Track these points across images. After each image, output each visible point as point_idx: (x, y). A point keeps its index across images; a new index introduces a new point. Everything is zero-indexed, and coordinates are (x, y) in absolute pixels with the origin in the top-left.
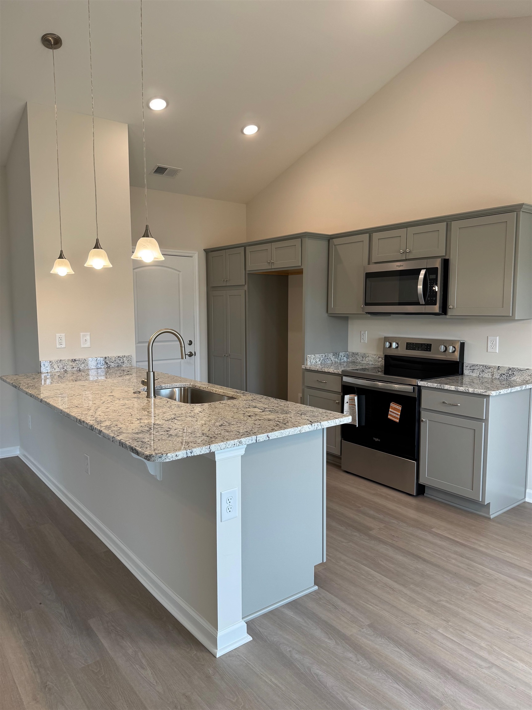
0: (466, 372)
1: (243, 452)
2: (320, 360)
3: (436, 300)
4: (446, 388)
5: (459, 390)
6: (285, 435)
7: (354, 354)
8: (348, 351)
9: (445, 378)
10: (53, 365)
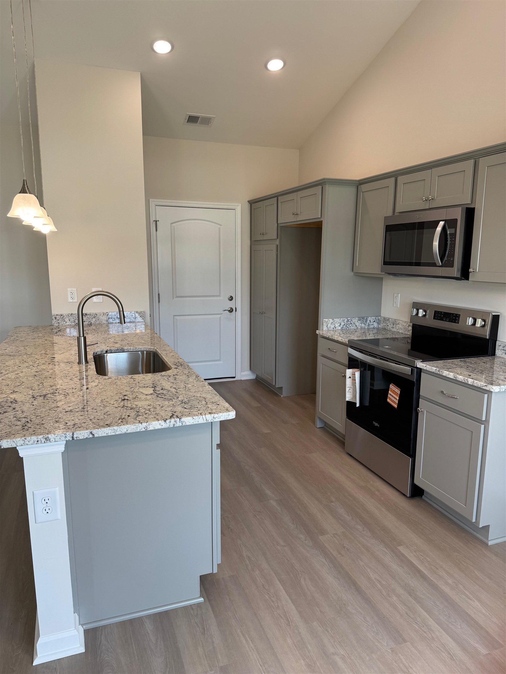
0: (498, 352)
1: (62, 448)
2: (340, 324)
3: (453, 262)
4: (444, 374)
5: (458, 380)
6: (120, 433)
7: (386, 320)
8: (381, 316)
9: (460, 359)
10: (64, 318)
